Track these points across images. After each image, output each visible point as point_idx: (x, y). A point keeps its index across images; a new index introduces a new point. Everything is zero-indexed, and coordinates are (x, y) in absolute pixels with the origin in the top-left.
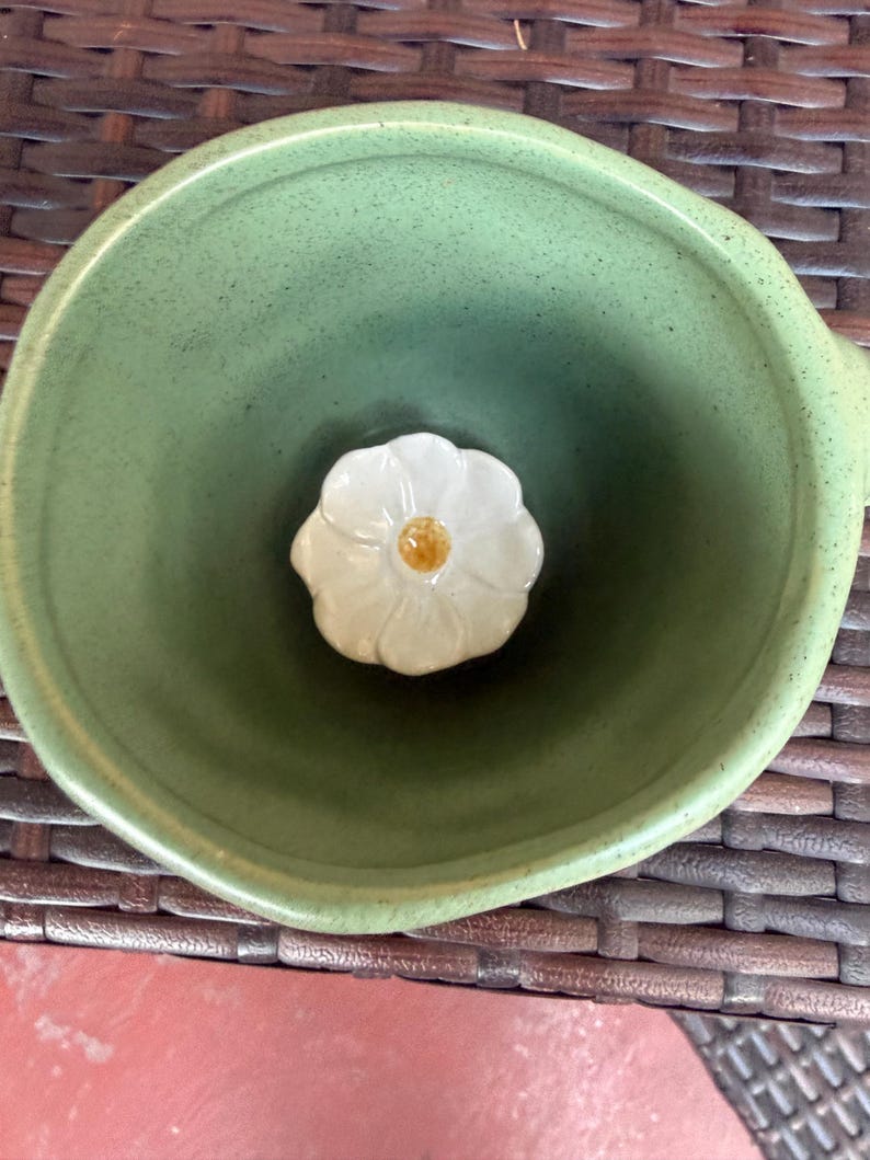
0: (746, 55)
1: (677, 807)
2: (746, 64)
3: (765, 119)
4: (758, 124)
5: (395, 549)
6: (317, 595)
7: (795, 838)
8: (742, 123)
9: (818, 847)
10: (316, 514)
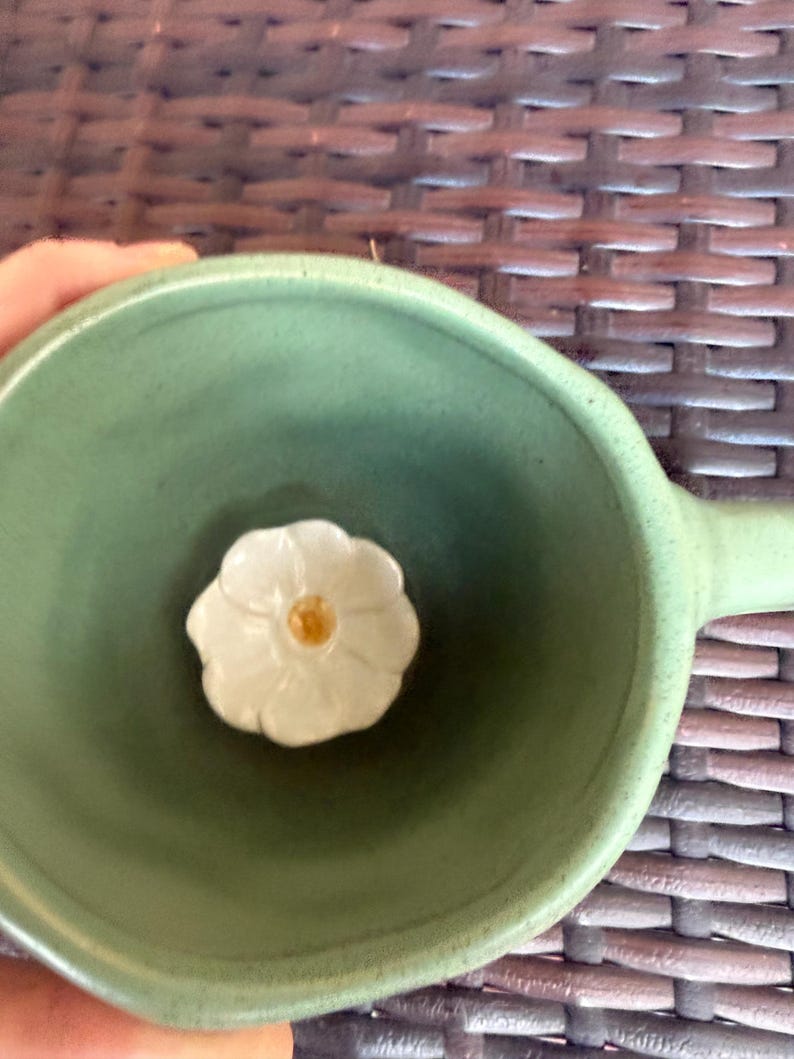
0: (582, 263)
1: (521, 915)
2: (581, 272)
3: (599, 322)
4: (592, 328)
5: (284, 622)
6: (208, 662)
7: (637, 1036)
8: (579, 330)
9: (660, 1047)
10: (214, 586)
